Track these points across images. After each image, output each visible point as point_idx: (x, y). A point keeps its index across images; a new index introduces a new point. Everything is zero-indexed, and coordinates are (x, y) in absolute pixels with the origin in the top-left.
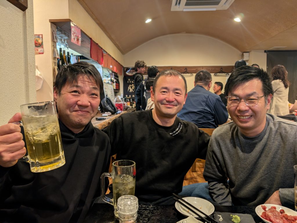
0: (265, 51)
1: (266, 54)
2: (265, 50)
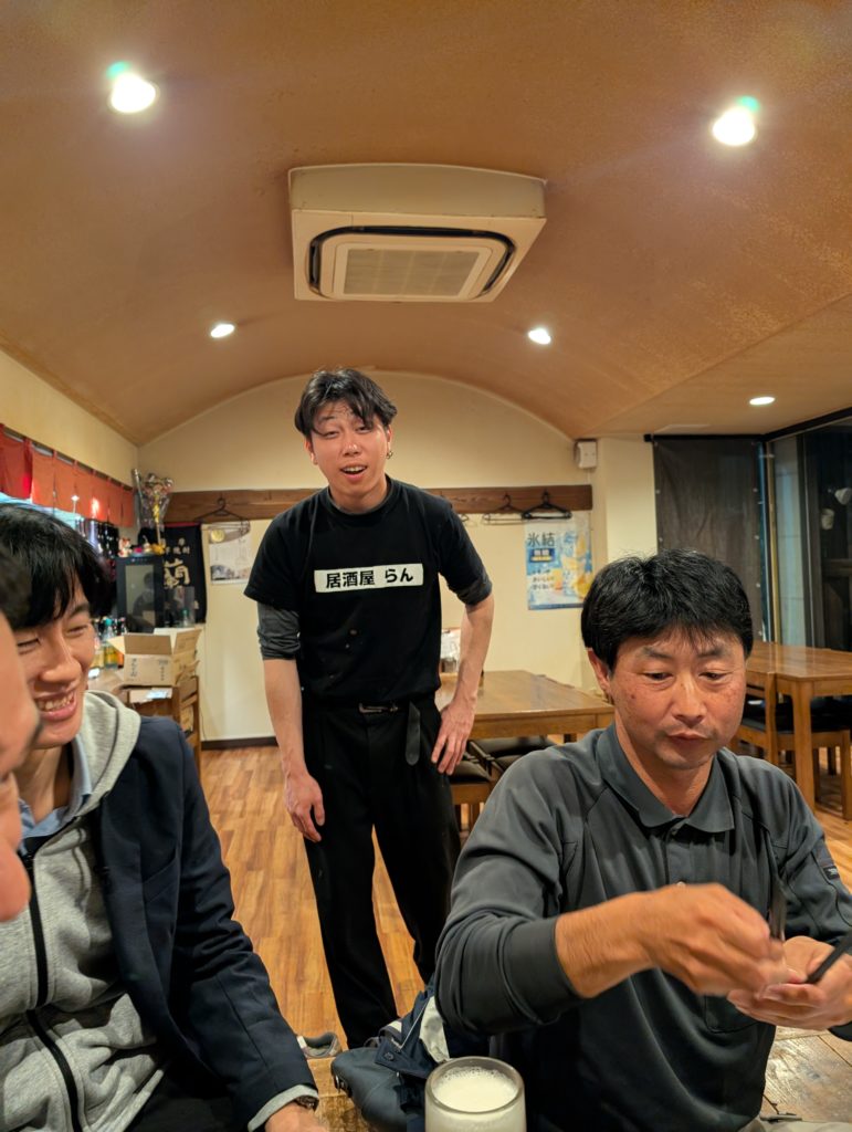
0: (648, 438)
1: (649, 447)
2: (647, 433)
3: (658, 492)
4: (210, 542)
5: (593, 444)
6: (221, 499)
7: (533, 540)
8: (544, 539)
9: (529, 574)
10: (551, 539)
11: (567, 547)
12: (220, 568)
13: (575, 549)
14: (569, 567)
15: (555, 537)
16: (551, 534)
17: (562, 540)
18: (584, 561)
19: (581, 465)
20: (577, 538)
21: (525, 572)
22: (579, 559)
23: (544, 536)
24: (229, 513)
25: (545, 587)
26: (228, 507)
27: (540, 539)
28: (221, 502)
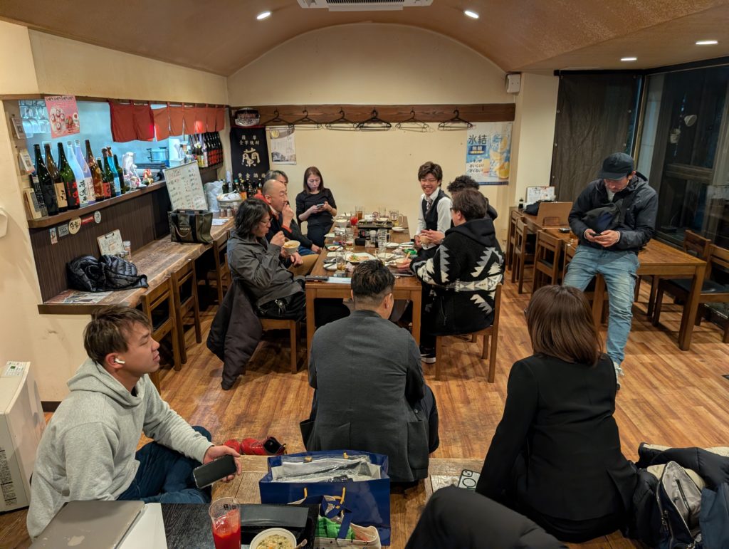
0: (556, 73)
1: (557, 79)
2: (556, 69)
3: (559, 112)
4: (271, 138)
5: (518, 76)
6: (276, 111)
7: (472, 139)
8: (480, 139)
9: (467, 162)
10: (484, 139)
11: (495, 145)
12: (277, 154)
13: (500, 145)
14: (495, 158)
15: (487, 138)
16: (484, 136)
17: (492, 140)
18: (505, 155)
20: (502, 139)
21: (465, 161)
22: (502, 153)
23: (480, 137)
24: (281, 120)
25: (477, 171)
26: (281, 116)
27: (477, 139)
28: (276, 113)
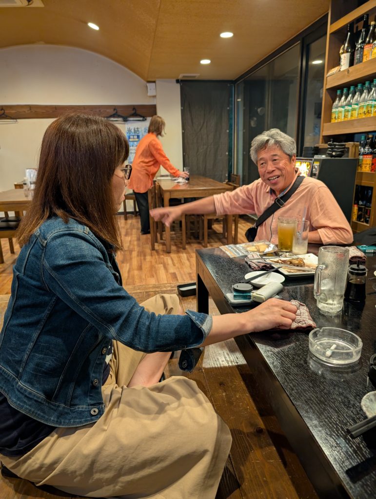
0: (178, 81)
1: (178, 86)
2: (177, 79)
3: (182, 108)
5: (154, 84)
7: (130, 131)
8: (135, 131)
15: (140, 130)
16: (138, 128)
17: (143, 131)
19: (149, 94)
